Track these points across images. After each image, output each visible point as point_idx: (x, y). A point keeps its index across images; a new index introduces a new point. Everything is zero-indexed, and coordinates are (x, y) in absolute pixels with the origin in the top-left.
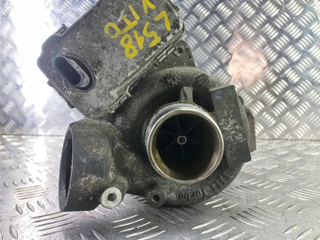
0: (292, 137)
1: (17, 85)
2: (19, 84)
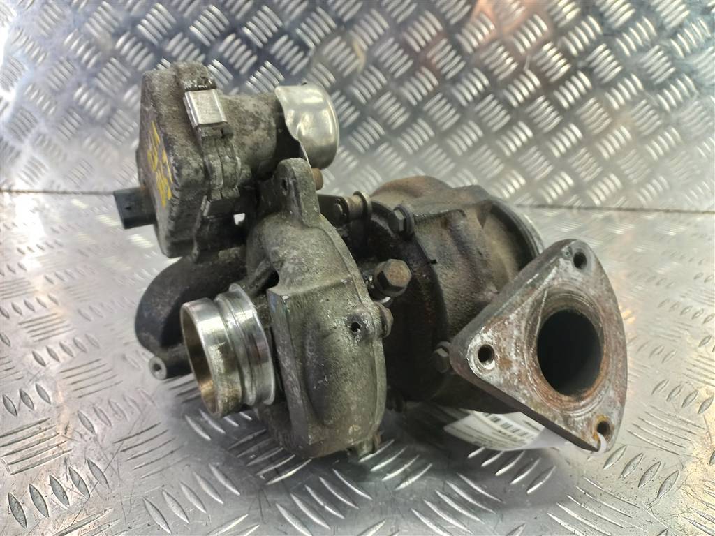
0: (582, 203)
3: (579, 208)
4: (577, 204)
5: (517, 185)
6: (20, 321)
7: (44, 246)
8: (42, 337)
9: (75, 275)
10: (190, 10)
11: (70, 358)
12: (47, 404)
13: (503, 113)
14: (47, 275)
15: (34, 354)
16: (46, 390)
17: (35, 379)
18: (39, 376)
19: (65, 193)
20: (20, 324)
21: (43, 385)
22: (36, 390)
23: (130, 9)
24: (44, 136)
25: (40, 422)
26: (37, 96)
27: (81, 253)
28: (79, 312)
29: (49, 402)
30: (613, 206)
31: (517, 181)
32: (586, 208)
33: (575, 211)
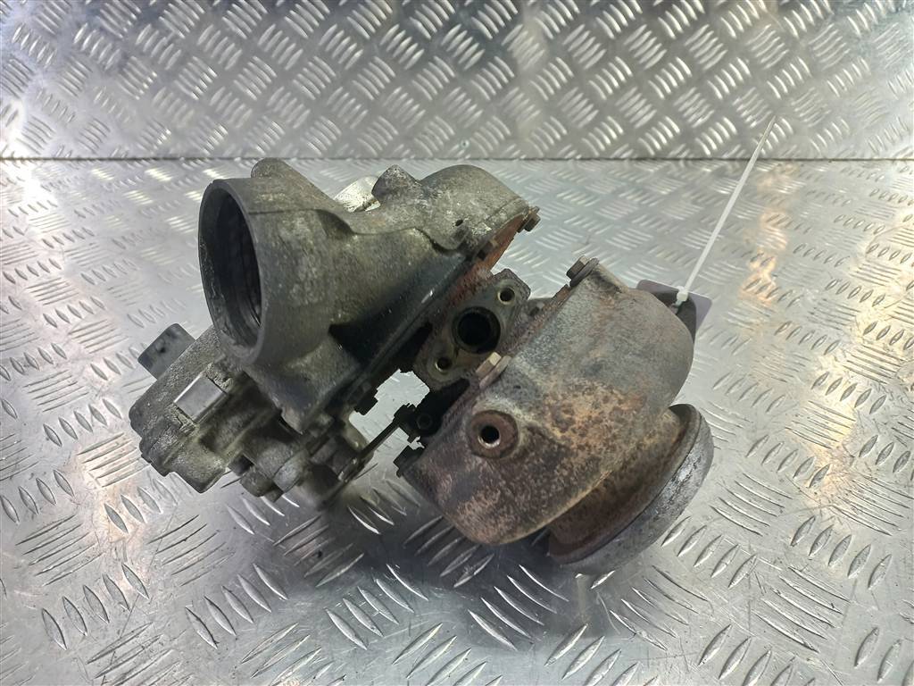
3: (686, 159)
4: (684, 155)
6: (69, 331)
7: (72, 236)
8: (96, 347)
9: (115, 271)
11: (131, 370)
12: (118, 419)
14: (84, 273)
15: (92, 366)
16: (114, 405)
17: (101, 394)
18: (103, 390)
19: (79, 159)
20: (70, 334)
21: (110, 401)
22: (103, 405)
24: (44, 90)
25: (116, 438)
26: (29, 42)
27: (116, 243)
28: (129, 316)
29: (120, 418)
30: (725, 156)
31: (614, 130)
32: (694, 160)
33: (681, 163)
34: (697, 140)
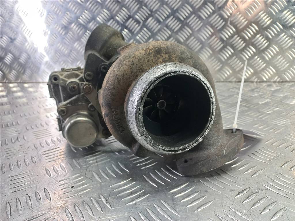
0: (258, 80)
1: (11, 39)
2: (12, 37)
5: (228, 73)
10: (96, 11)
13: (220, 43)
23: (76, 13)
30: (272, 81)
31: (228, 72)
32: (260, 82)
33: (255, 83)
34: (260, 75)
